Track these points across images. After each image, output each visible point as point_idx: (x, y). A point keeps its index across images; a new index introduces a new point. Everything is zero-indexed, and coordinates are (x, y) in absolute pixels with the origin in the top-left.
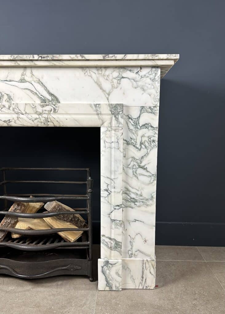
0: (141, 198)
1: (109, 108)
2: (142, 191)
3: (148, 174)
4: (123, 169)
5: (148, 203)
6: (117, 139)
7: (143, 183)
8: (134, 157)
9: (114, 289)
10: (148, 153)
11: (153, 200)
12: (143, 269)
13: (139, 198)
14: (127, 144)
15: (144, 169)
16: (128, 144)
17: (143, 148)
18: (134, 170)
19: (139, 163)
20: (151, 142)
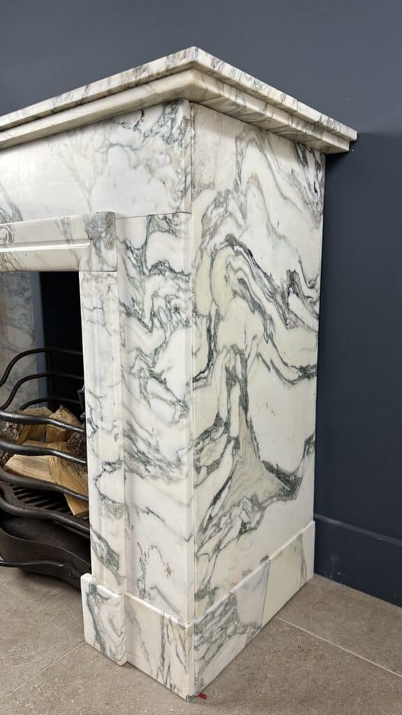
0: (158, 456)
1: (83, 225)
2: (158, 438)
3: (168, 397)
4: (123, 376)
5: (171, 474)
6: (101, 300)
7: (160, 418)
10: (168, 342)
11: (182, 470)
12: (163, 637)
14: (127, 314)
15: (161, 382)
17: (156, 327)
18: (142, 383)
19: (151, 365)
20: (172, 311)
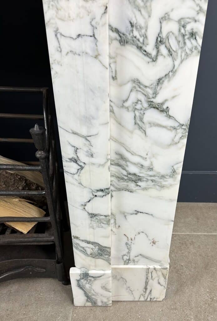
0: (151, 173)
2: (153, 160)
3: (170, 123)
4: (112, 111)
5: (164, 183)
6: (93, 26)
7: (157, 143)
8: (138, 80)
9: (100, 304)
10: (176, 71)
11: (176, 178)
12: (147, 278)
13: (146, 174)
14: (120, 42)
15: (162, 111)
16: (123, 41)
17: (162, 55)
18: (137, 113)
19: (151, 96)
20: (186, 37)
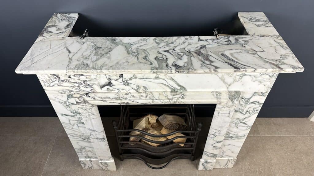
1: (228, 96)
2: (238, 133)
5: (241, 138)
6: (230, 112)
7: (241, 130)
8: (238, 118)
9: (208, 169)
10: (250, 116)
11: (245, 137)
12: (228, 162)
13: (235, 136)
15: (244, 124)
16: (236, 112)
17: (247, 114)
18: (236, 124)
19: (241, 121)
20: (255, 111)
